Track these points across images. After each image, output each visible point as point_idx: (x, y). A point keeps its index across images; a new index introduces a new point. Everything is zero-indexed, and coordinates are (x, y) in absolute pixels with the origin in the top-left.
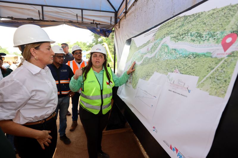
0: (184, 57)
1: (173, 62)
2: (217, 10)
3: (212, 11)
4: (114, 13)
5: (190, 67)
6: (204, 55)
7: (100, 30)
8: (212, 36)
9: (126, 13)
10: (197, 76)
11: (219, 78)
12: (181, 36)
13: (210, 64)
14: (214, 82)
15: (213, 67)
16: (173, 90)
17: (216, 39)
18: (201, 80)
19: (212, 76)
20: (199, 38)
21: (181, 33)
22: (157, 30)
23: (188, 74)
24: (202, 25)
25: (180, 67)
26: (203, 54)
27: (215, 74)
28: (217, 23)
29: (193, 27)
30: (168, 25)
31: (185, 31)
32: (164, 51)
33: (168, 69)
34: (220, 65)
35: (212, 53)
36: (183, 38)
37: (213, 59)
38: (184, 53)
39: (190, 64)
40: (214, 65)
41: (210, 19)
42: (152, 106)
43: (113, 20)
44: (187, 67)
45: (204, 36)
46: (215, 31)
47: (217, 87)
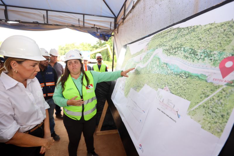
0: (176, 75)
1: (164, 78)
2: (215, 25)
3: (209, 25)
4: (114, 19)
5: (181, 87)
6: (198, 77)
7: (100, 34)
8: (209, 56)
9: (124, 19)
10: (188, 100)
11: (215, 110)
12: (173, 50)
13: (204, 90)
14: (208, 113)
15: (208, 94)
16: (161, 109)
17: (212, 61)
18: (192, 106)
19: (206, 105)
20: (193, 55)
21: (173, 47)
22: (151, 40)
23: (179, 96)
24: (197, 41)
25: (170, 85)
26: (197, 75)
27: (209, 104)
28: (215, 41)
29: (187, 41)
30: (161, 36)
31: (178, 45)
32: (156, 64)
33: (158, 84)
34: (216, 94)
35: (207, 77)
36: (175, 52)
37: (208, 84)
38: (176, 70)
39: (181, 84)
40: (209, 92)
41: (206, 34)
42: (141, 120)
43: (113, 25)
44: (178, 87)
45: (199, 54)
46: (212, 50)
47: (212, 120)
